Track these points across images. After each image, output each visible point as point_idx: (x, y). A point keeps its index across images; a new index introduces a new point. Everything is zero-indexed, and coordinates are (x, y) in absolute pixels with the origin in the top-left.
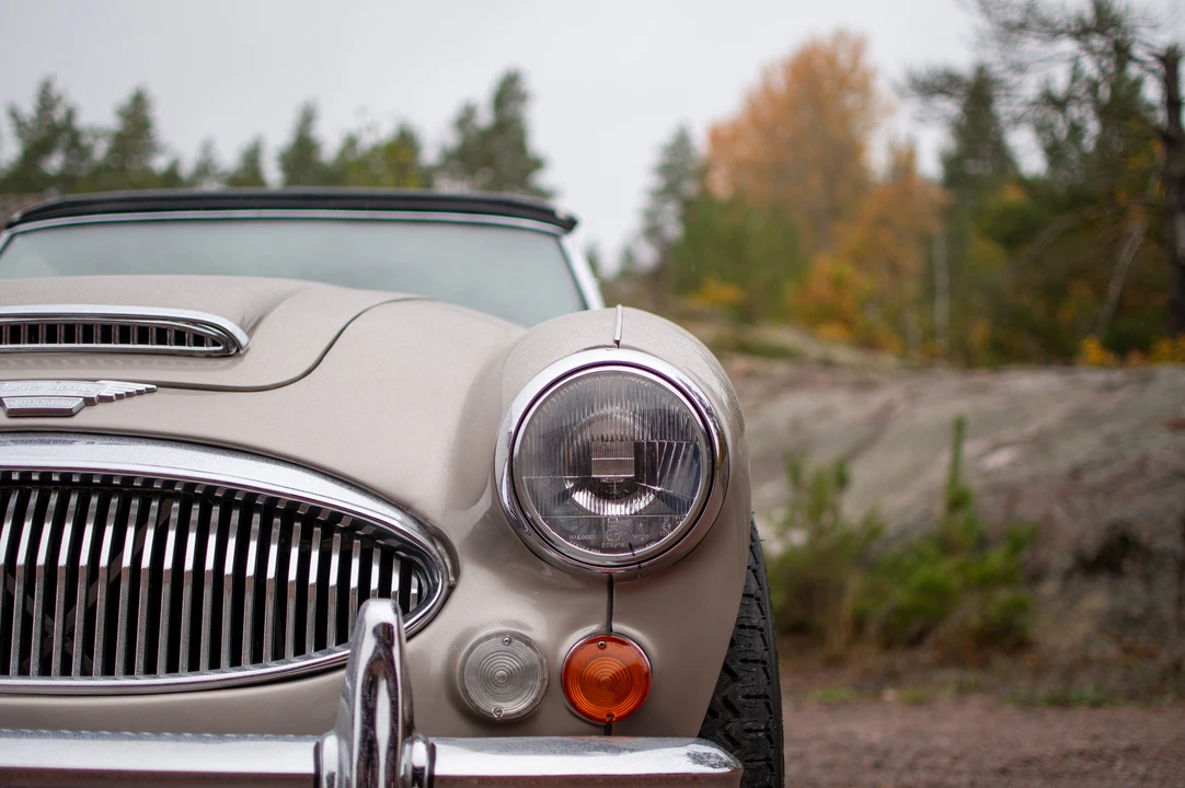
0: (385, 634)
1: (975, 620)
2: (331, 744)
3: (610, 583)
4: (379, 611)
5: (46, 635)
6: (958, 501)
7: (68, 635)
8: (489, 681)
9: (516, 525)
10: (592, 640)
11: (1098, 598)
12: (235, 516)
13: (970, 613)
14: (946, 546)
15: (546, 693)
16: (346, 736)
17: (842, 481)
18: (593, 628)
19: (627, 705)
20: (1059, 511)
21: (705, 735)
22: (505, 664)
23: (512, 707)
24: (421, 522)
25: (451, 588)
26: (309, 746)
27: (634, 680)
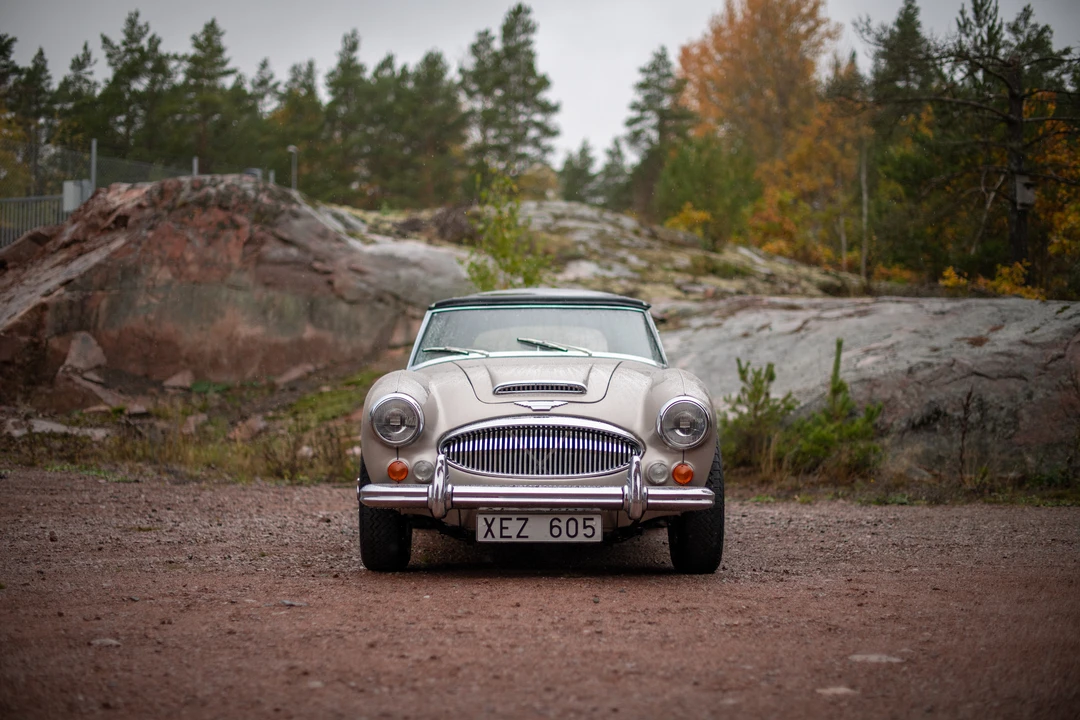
0: (638, 463)
1: (845, 459)
2: (626, 488)
3: (683, 451)
4: (636, 458)
5: (538, 465)
6: (838, 388)
7: (543, 466)
8: (656, 474)
9: (661, 437)
10: (679, 465)
11: (918, 446)
12: (581, 434)
13: (844, 454)
14: (831, 416)
15: (668, 478)
16: (630, 487)
17: (771, 377)
18: (679, 462)
19: (688, 480)
20: (899, 394)
21: (707, 485)
22: (659, 470)
23: (663, 480)
24: (636, 436)
25: (644, 453)
26: (620, 489)
27: (689, 474)
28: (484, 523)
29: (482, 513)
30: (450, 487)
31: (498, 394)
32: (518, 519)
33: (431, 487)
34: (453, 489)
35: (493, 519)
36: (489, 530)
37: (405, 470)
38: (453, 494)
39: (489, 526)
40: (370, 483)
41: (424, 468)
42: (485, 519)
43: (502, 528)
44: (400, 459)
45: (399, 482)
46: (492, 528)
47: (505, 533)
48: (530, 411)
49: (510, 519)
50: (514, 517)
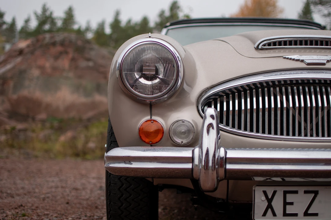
28: (264, 198)
29: (260, 184)
30: (222, 150)
31: (262, 49)
32: (306, 192)
33: (197, 150)
34: (226, 153)
35: (275, 192)
36: (270, 206)
37: (160, 131)
38: (226, 160)
39: (270, 201)
40: (117, 146)
41: (183, 129)
42: (265, 193)
43: (285, 204)
44: (154, 118)
45: (152, 144)
46: (273, 204)
47: (290, 209)
48: (303, 65)
49: (296, 192)
50: (301, 190)
